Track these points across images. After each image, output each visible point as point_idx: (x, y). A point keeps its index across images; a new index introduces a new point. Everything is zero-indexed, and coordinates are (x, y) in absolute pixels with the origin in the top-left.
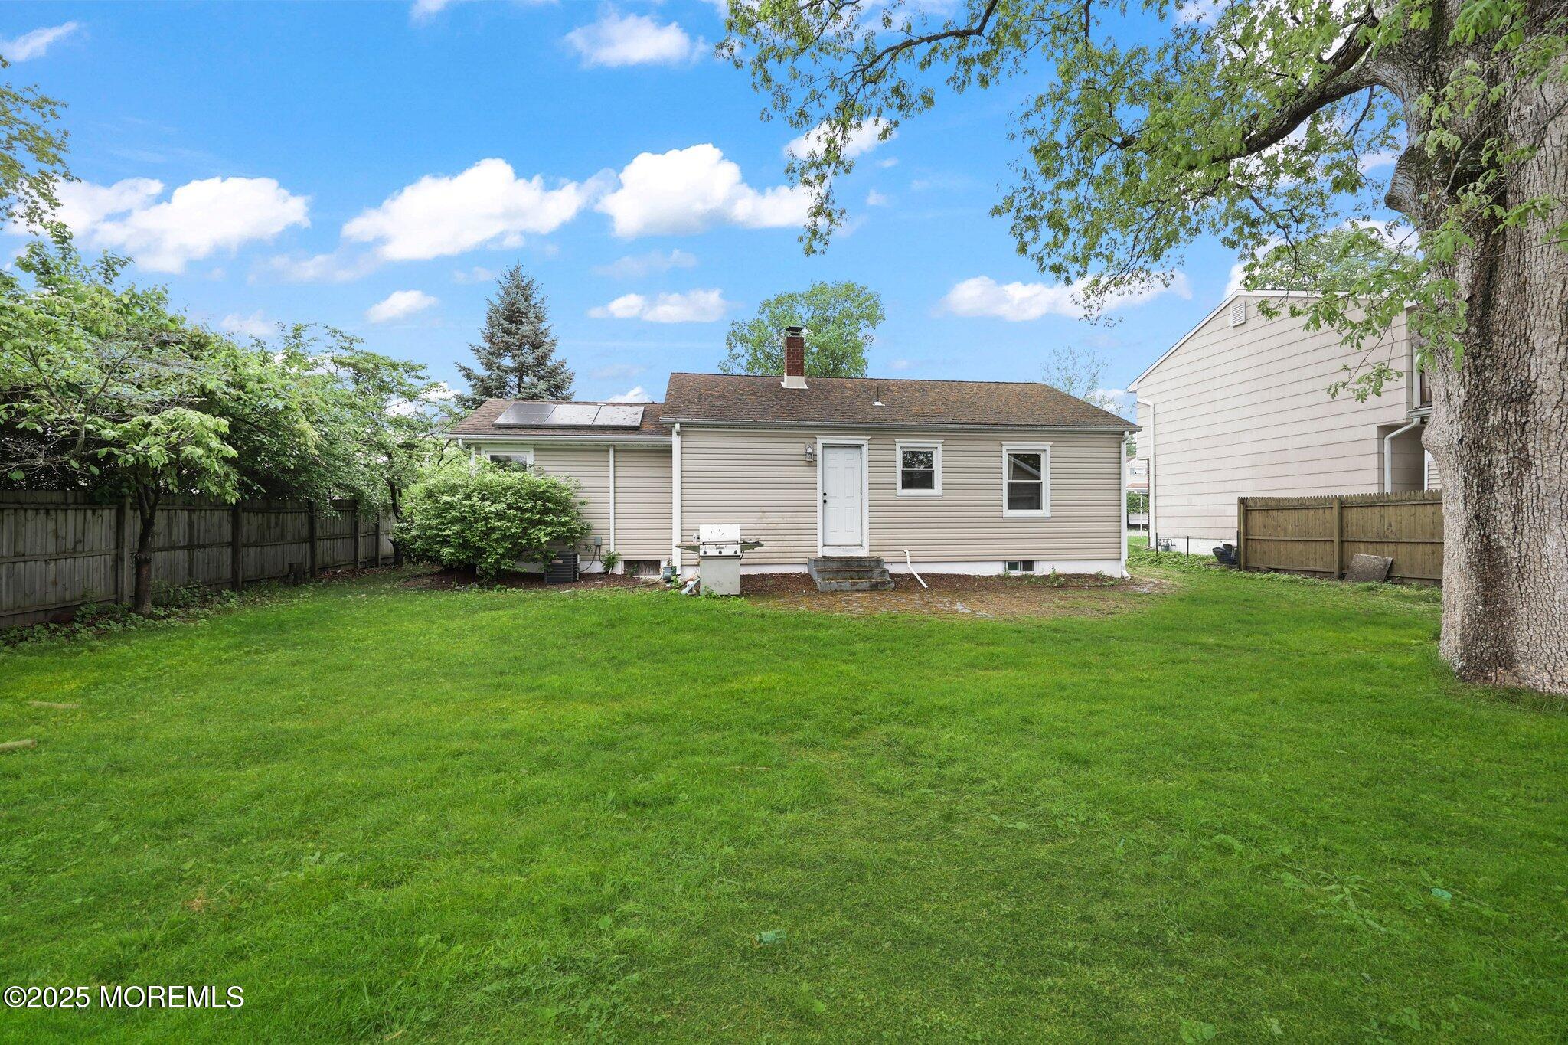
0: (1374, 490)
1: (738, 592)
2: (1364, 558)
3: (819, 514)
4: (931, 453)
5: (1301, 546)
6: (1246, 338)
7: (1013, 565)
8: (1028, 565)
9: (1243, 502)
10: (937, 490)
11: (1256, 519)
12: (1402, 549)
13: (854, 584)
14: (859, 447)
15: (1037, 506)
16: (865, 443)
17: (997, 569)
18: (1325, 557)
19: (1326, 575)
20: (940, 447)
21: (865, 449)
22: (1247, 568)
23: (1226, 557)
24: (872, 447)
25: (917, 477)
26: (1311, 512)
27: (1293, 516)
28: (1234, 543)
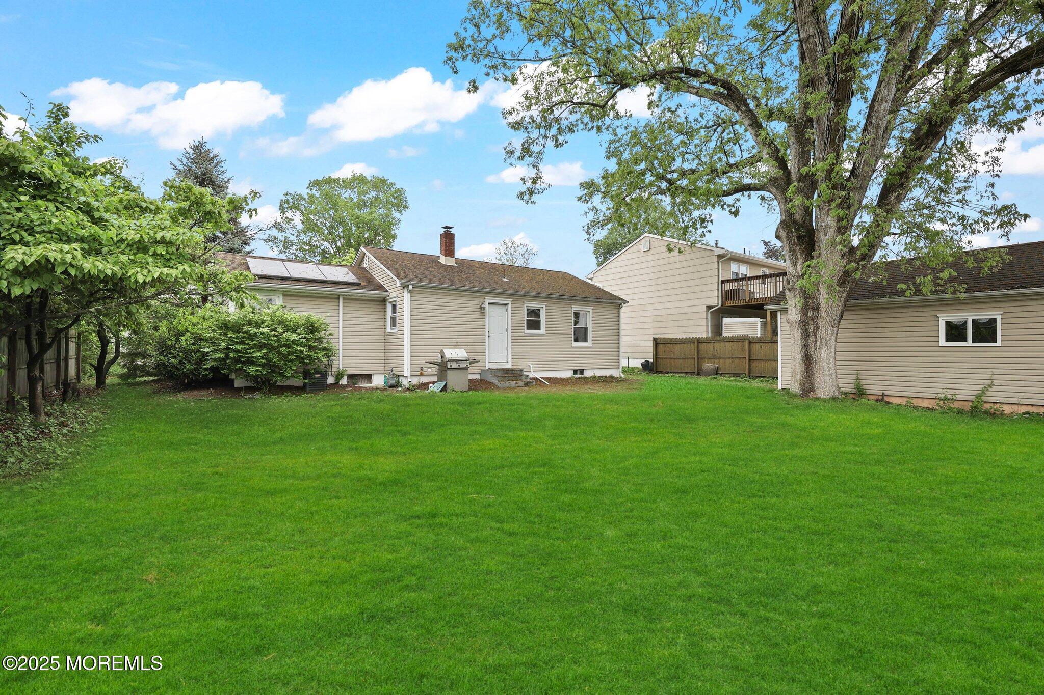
0: (704, 335)
1: (467, 389)
2: (707, 365)
3: (487, 343)
4: (539, 310)
5: (681, 360)
6: (650, 258)
7: (575, 372)
8: (582, 372)
9: (655, 339)
10: (543, 331)
11: (661, 348)
12: (721, 361)
13: (517, 383)
14: (506, 305)
15: (585, 340)
16: (510, 303)
17: (568, 374)
18: (690, 365)
19: (692, 373)
20: (544, 307)
21: (509, 306)
22: (656, 372)
23: (647, 367)
24: (514, 305)
25: (534, 324)
26: (685, 345)
27: (677, 347)
28: (651, 360)
